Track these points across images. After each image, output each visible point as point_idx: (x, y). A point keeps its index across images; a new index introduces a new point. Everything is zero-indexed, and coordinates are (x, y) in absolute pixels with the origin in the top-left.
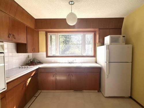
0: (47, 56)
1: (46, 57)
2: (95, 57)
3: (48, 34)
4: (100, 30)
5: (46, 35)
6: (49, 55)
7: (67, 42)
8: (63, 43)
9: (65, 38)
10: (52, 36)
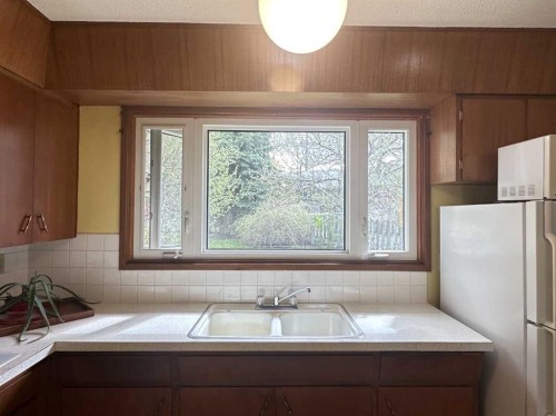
0: (128, 261)
1: (122, 267)
2: (428, 269)
3: (139, 121)
4: (466, 102)
5: (122, 131)
6: (137, 254)
7: (250, 171)
8: (230, 172)
9: (241, 150)
10: (159, 132)
